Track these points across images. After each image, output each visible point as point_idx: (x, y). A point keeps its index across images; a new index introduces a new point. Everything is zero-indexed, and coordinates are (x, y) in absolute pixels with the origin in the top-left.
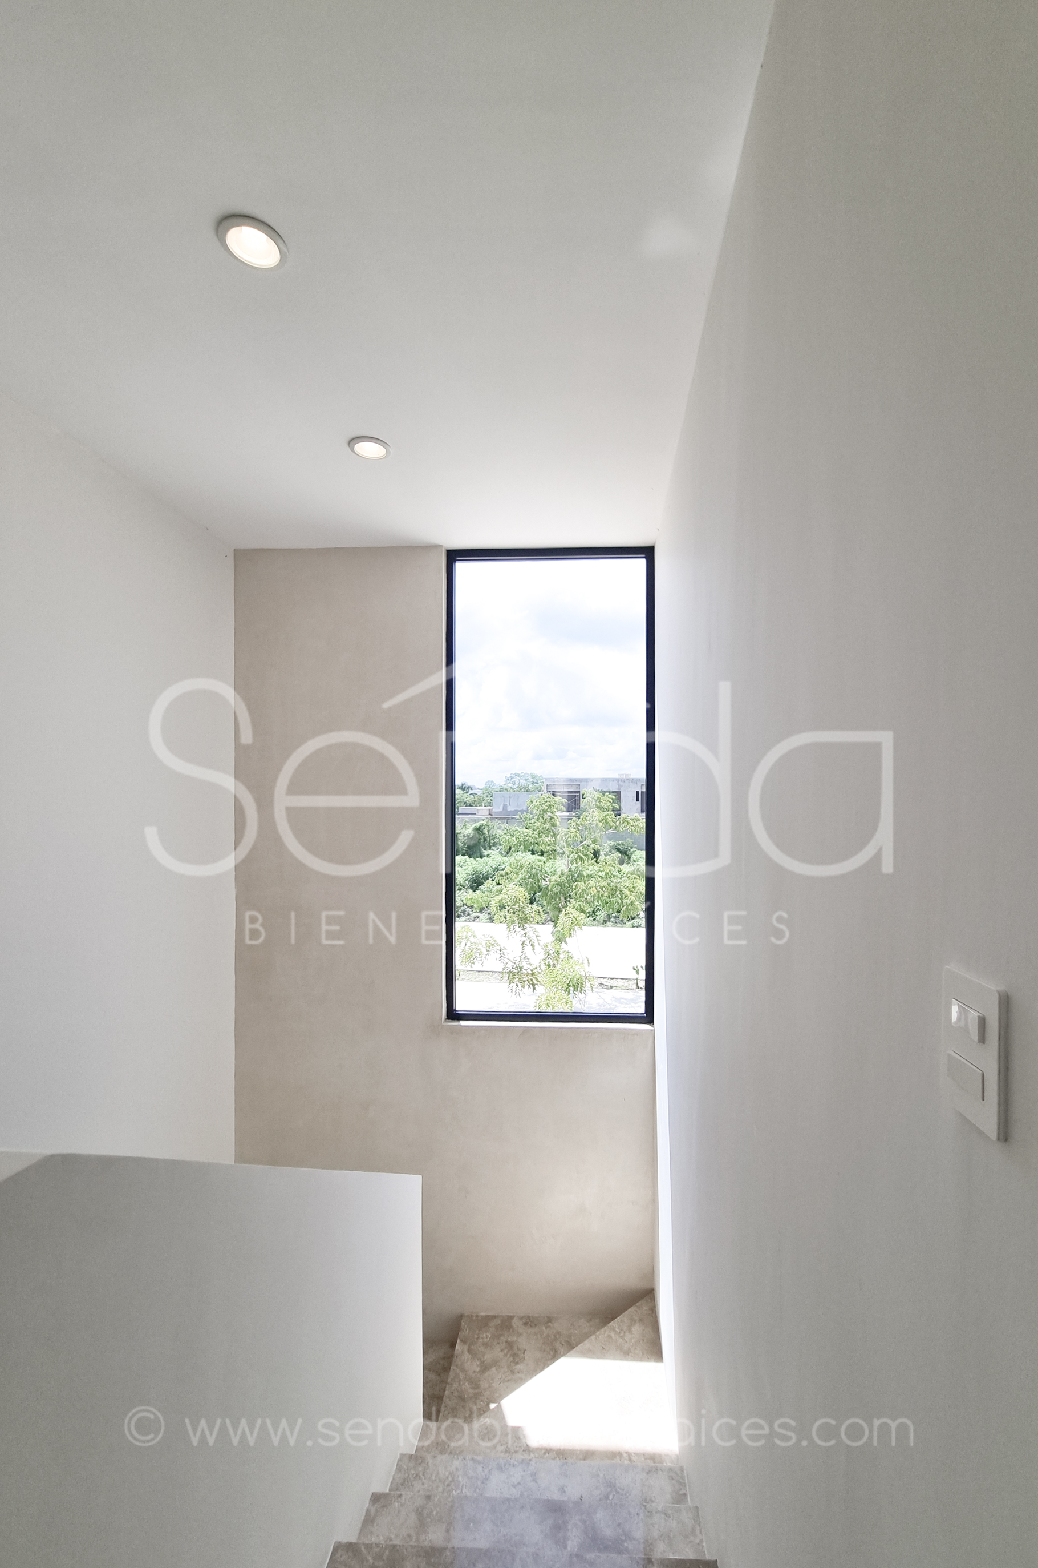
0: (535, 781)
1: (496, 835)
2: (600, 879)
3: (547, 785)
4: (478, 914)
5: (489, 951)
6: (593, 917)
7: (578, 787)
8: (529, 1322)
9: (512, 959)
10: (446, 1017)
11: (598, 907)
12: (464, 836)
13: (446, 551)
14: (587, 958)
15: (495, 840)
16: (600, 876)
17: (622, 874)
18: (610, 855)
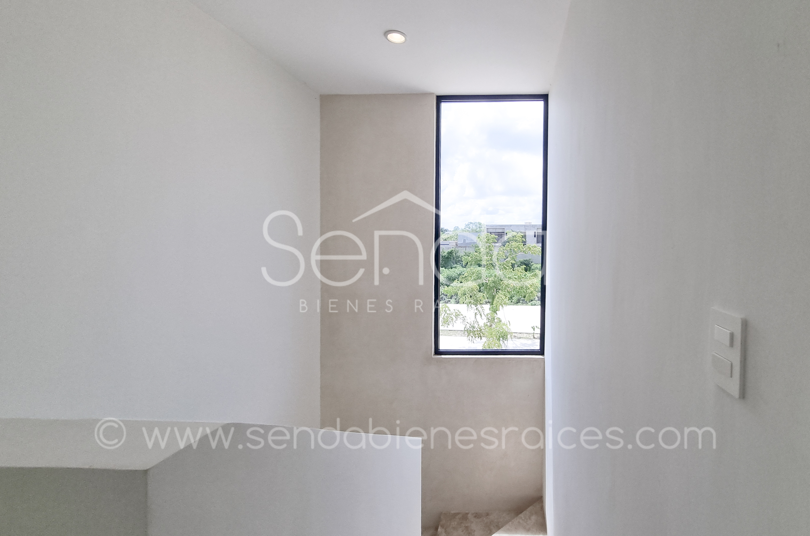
0: (480, 226)
1: (459, 256)
2: (515, 279)
3: (487, 229)
4: (449, 299)
5: (457, 318)
6: (511, 300)
7: (504, 229)
8: (477, 516)
9: (469, 322)
10: (434, 354)
11: (513, 295)
12: (442, 257)
13: (436, 96)
14: (509, 321)
15: (459, 259)
16: (515, 278)
17: (526, 277)
18: (520, 267)
